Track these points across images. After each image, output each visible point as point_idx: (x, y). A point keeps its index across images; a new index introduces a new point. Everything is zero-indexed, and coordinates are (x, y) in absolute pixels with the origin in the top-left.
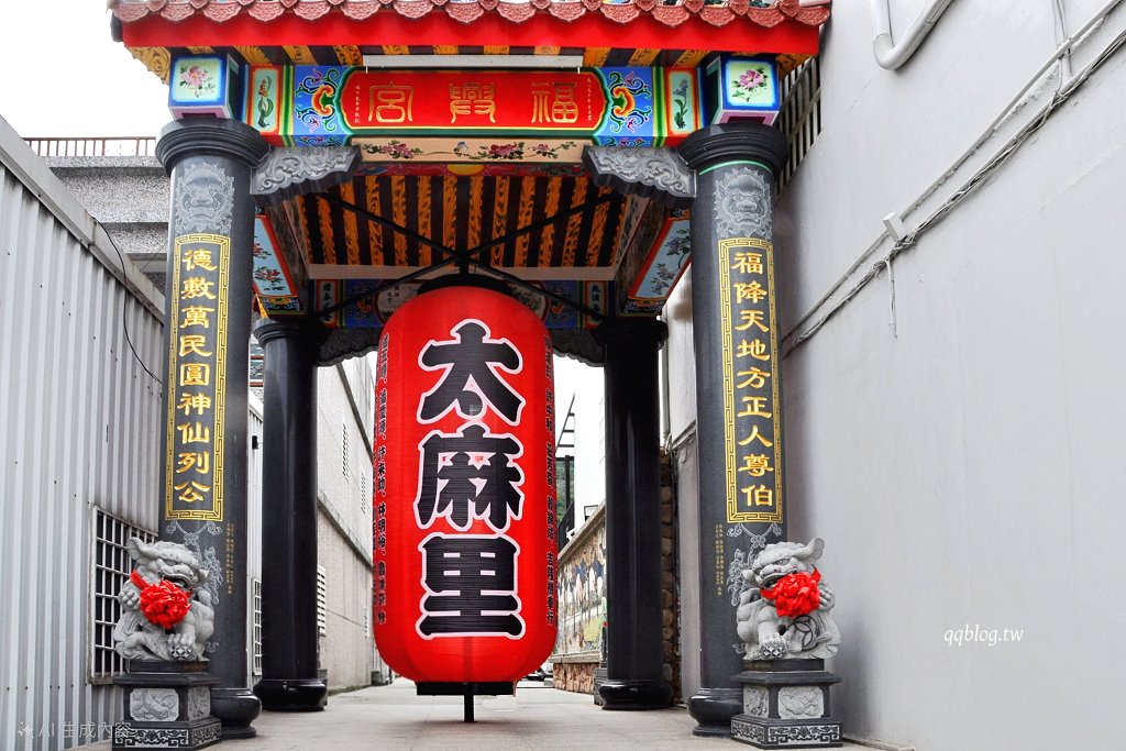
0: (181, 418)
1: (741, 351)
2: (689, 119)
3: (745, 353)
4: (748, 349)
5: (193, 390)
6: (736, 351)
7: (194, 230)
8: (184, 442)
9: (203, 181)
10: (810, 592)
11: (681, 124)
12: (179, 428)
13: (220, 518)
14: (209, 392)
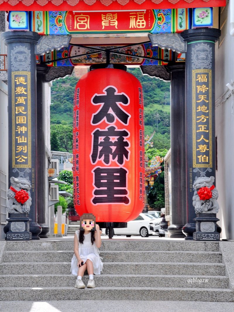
0: (17, 134)
1: (198, 109)
2: (184, 25)
3: (200, 110)
4: (201, 109)
5: (21, 125)
6: (197, 109)
7: (18, 70)
8: (19, 142)
9: (21, 53)
10: (207, 193)
11: (181, 26)
12: (17, 138)
13: (30, 167)
14: (26, 125)
